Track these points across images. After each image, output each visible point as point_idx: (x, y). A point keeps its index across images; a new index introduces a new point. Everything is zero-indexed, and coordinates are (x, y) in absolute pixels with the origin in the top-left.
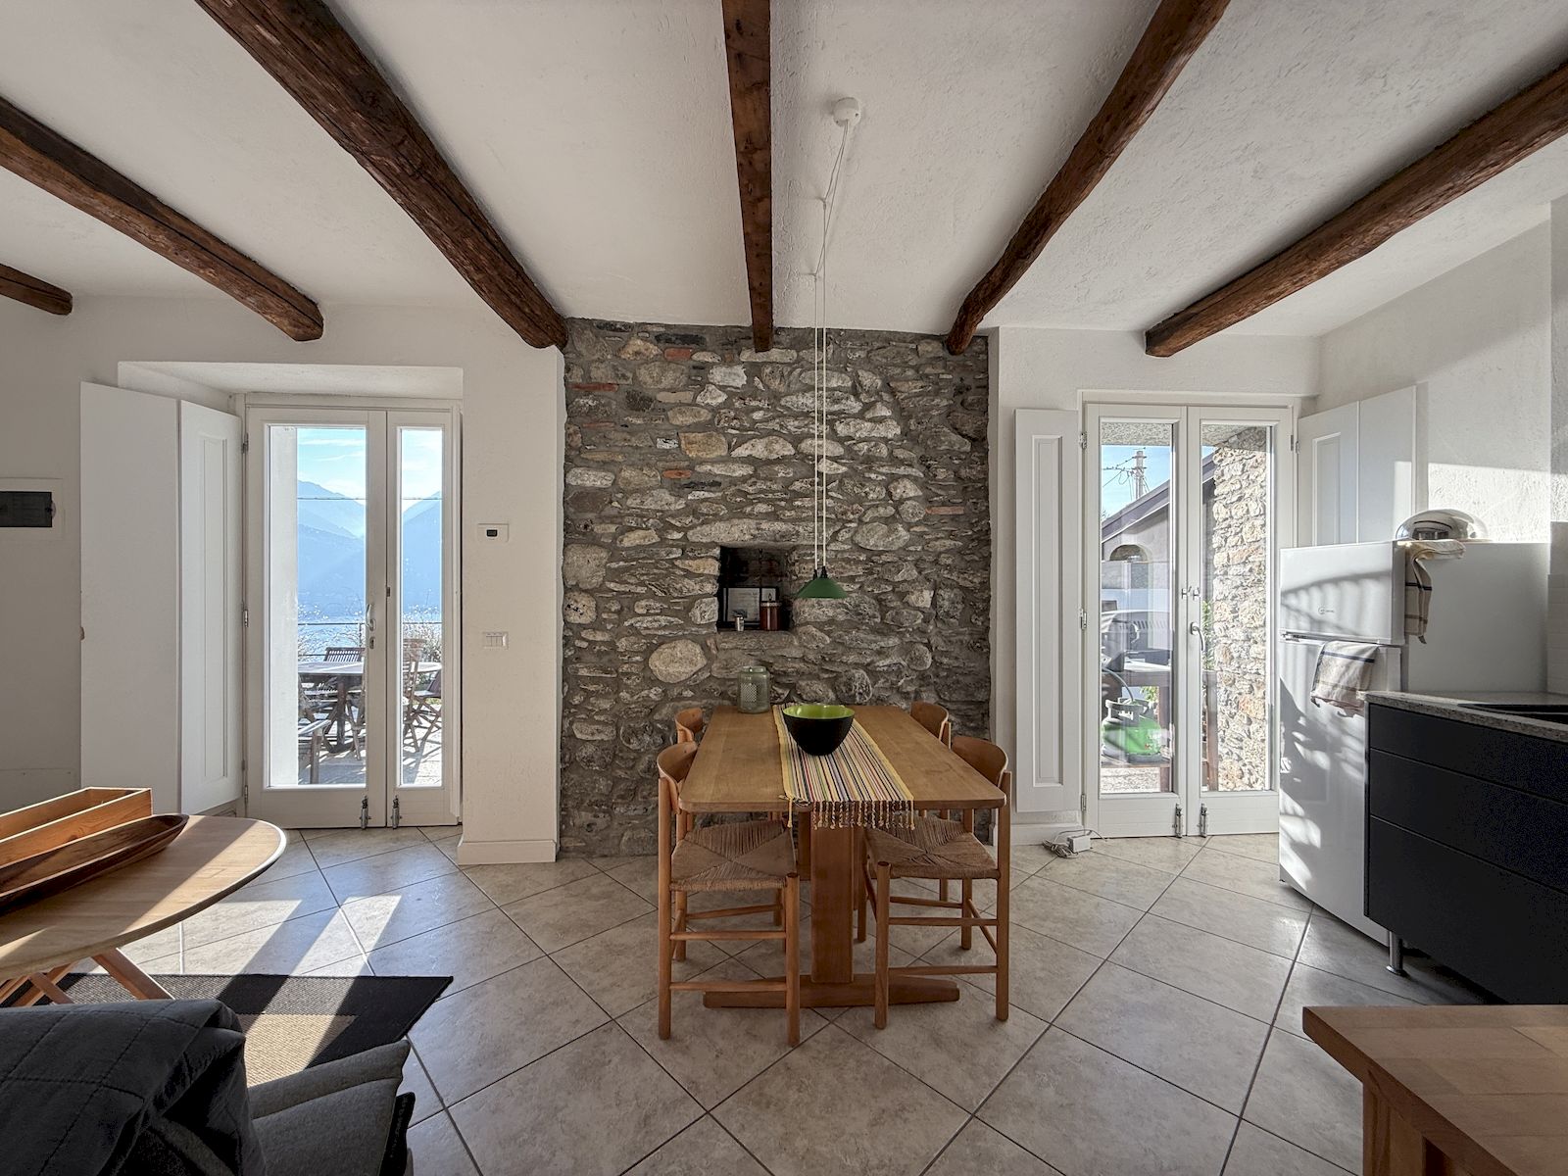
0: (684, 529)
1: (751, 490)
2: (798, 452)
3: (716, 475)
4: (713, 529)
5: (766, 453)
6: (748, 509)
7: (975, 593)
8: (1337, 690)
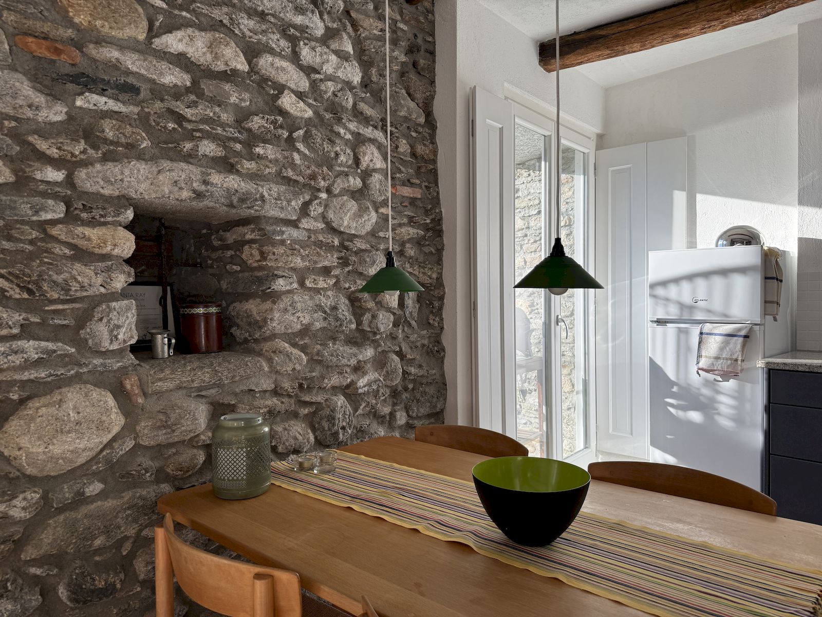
0: (69, 164)
1: (189, 113)
2: (253, 69)
3: (128, 73)
4: (127, 172)
5: (209, 57)
6: (188, 146)
7: (431, 290)
8: (720, 362)
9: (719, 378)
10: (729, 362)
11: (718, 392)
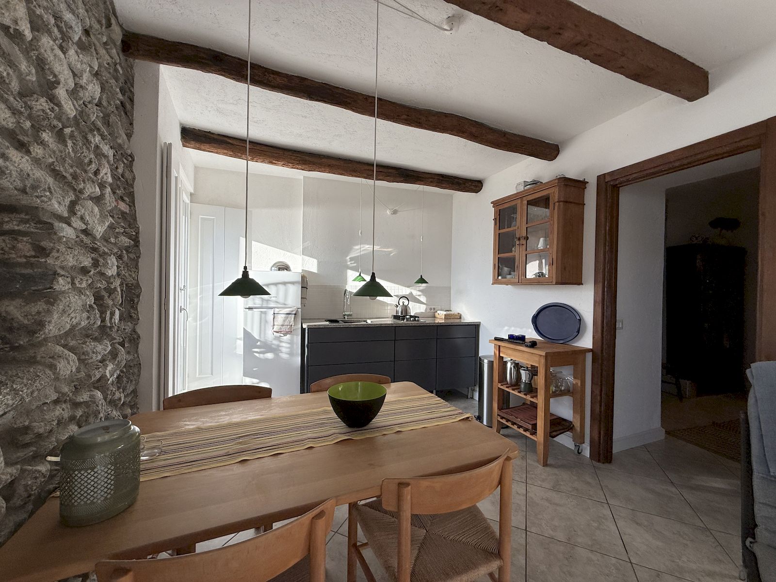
7: (132, 289)
8: (284, 327)
9: (282, 335)
10: (289, 327)
11: (281, 342)
